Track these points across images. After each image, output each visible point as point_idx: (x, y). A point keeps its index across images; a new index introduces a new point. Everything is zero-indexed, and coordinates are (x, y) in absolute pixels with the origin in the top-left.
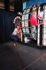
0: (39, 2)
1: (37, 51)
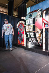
1: (42, 57)
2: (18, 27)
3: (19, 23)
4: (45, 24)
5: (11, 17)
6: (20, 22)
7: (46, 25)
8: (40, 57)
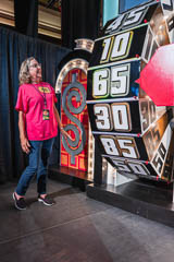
3: (66, 68)
8: (159, 242)
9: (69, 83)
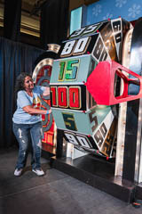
0: (130, 10)
2: (38, 80)
3: (38, 67)
4: (127, 82)
5: (10, 41)
6: (44, 62)
7: (131, 85)
9: (42, 76)
